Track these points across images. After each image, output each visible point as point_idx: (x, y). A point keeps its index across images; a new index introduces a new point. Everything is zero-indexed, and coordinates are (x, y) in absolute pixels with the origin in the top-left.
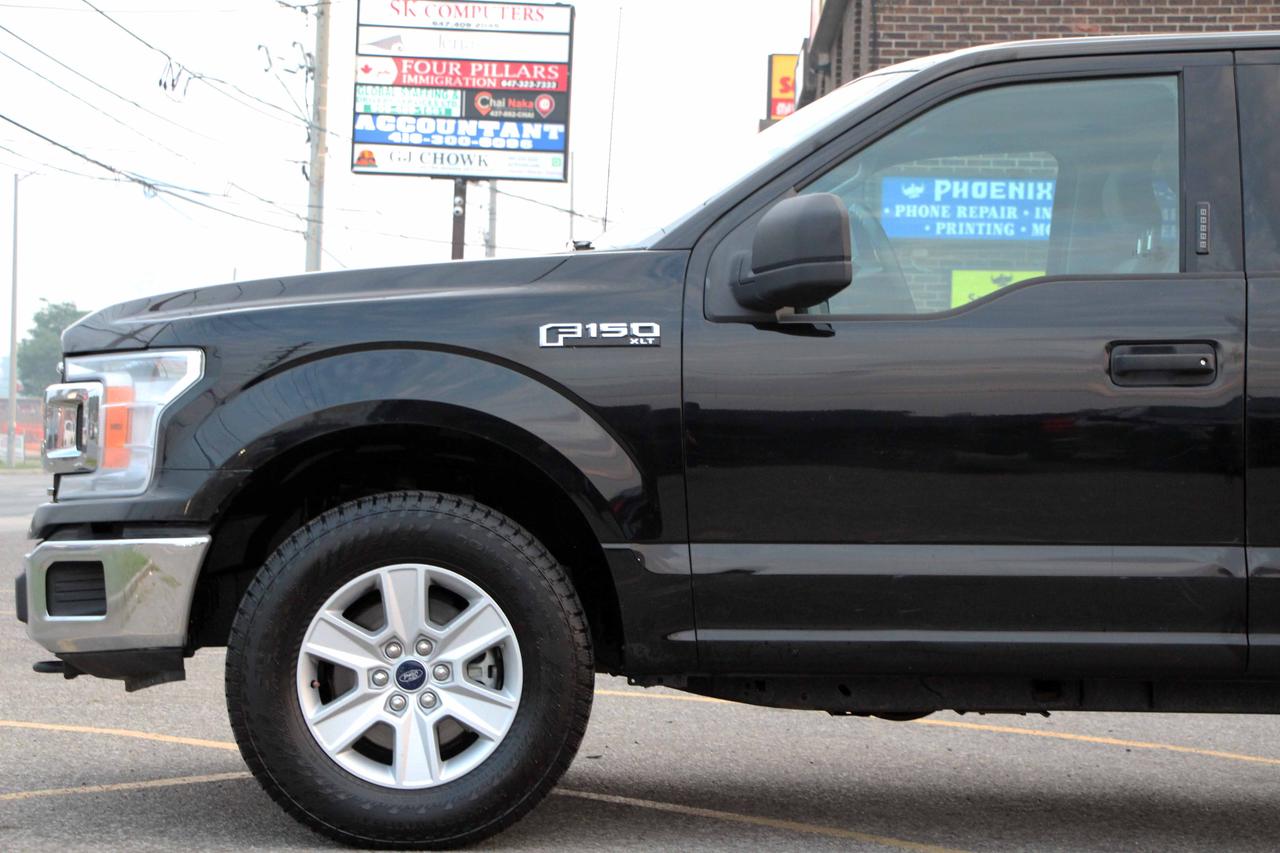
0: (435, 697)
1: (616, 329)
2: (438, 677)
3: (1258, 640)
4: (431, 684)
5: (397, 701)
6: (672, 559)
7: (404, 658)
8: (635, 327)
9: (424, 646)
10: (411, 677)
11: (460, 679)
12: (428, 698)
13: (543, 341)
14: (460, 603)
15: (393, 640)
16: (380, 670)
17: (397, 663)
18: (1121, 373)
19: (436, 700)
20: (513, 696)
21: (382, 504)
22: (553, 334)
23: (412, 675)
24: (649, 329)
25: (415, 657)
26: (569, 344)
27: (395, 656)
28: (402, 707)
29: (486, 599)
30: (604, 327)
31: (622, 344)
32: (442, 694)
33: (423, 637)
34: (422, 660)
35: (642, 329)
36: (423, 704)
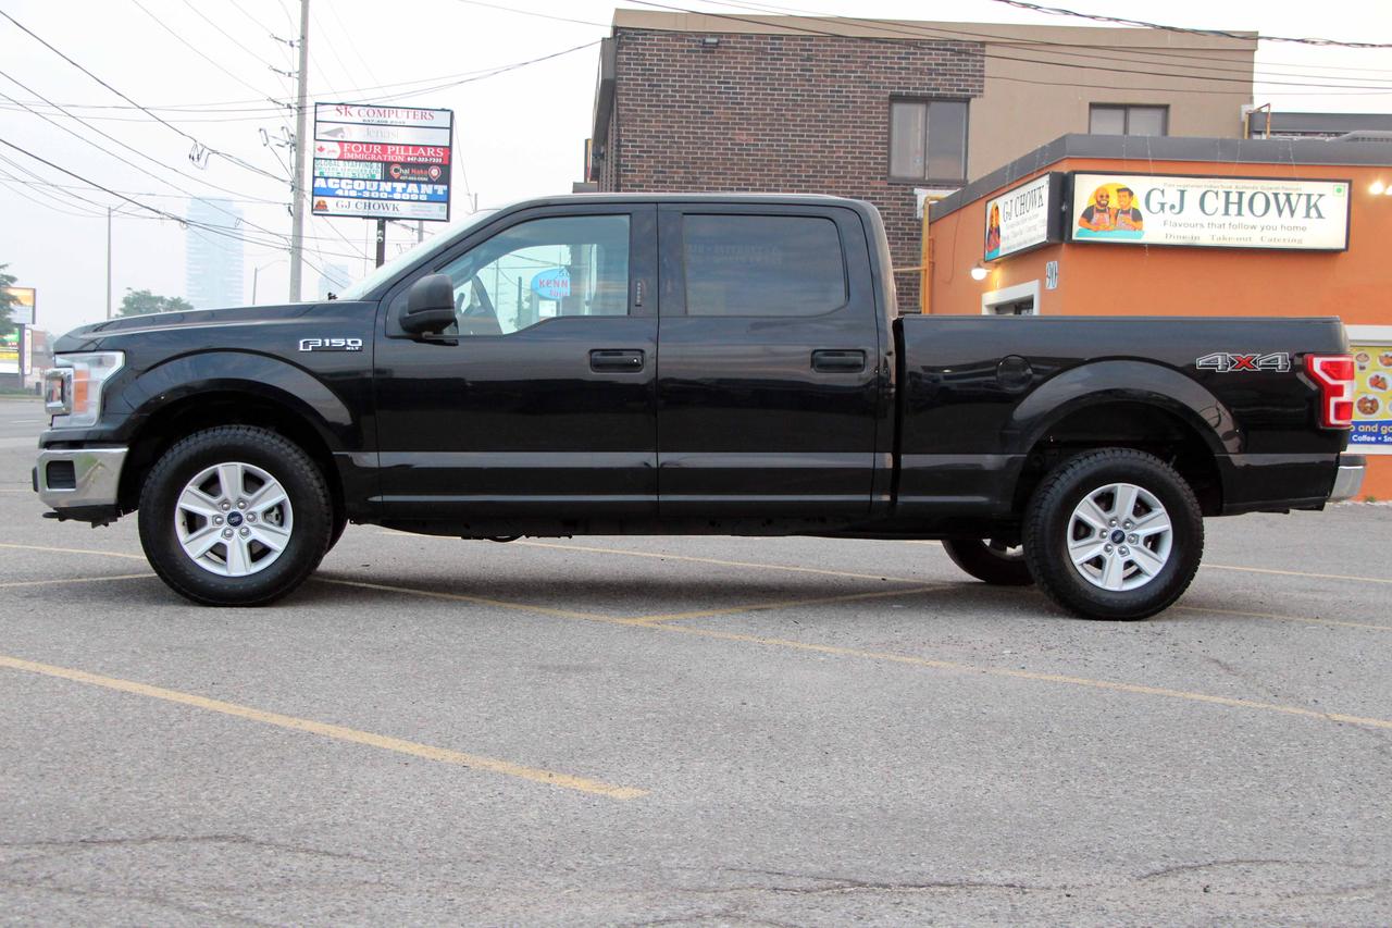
0: (248, 531)
1: (339, 342)
2: (249, 520)
3: (663, 498)
4: (246, 523)
5: (228, 532)
6: (368, 459)
7: (232, 510)
8: (349, 341)
9: (241, 504)
10: (235, 520)
11: (260, 520)
12: (244, 531)
13: (301, 349)
14: (260, 482)
15: (225, 501)
16: (219, 517)
17: (228, 513)
18: (596, 366)
19: (248, 532)
20: (288, 529)
21: (218, 432)
22: (306, 344)
23: (236, 519)
24: (357, 342)
25: (238, 510)
26: (315, 350)
27: (226, 509)
28: (231, 535)
29: (273, 480)
30: (333, 341)
31: (342, 350)
32: (251, 529)
33: (240, 500)
34: (241, 512)
35: (352, 342)
36: (241, 534)
